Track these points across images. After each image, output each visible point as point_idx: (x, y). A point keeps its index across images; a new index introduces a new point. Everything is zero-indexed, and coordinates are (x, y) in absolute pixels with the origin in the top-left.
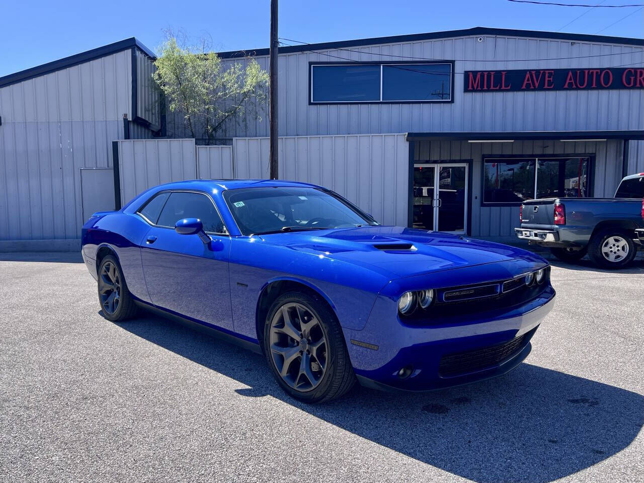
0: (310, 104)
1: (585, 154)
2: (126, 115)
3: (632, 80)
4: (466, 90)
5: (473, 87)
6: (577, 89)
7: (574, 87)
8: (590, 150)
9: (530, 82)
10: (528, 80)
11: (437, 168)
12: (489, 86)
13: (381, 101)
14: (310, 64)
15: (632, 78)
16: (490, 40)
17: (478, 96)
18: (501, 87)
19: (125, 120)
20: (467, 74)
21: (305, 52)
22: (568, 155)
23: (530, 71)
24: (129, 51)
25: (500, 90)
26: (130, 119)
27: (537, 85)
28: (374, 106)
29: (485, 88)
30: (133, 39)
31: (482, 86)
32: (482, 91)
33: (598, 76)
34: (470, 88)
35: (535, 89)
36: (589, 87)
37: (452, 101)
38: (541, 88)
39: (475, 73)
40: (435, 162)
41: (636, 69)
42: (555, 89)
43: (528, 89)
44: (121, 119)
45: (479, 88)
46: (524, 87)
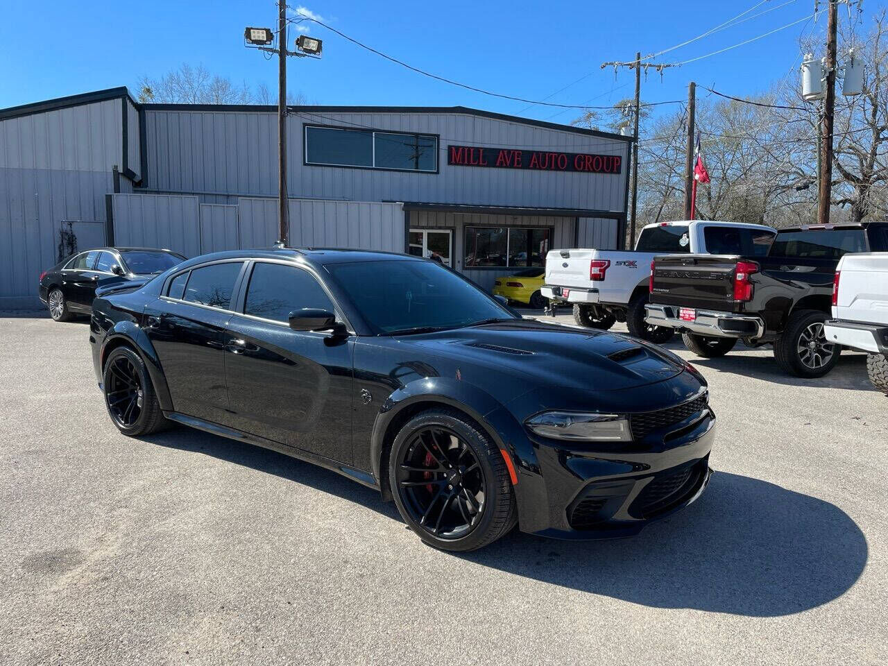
0: (305, 164)
1: (546, 226)
2: (116, 167)
3: (582, 164)
4: (450, 163)
5: (455, 160)
6: (540, 169)
7: (538, 167)
8: (550, 223)
9: (503, 160)
10: (501, 158)
11: (425, 233)
12: (469, 161)
13: (374, 167)
14: (305, 125)
15: (582, 163)
16: (469, 117)
17: (459, 169)
18: (479, 162)
19: (116, 172)
20: (450, 148)
21: (299, 113)
22: (534, 226)
23: (503, 150)
24: (120, 101)
25: (478, 165)
26: (122, 172)
27: (508, 163)
28: (366, 171)
29: (466, 162)
30: (125, 88)
31: (463, 161)
32: (462, 165)
33: (556, 159)
34: (453, 162)
35: (506, 167)
36: (549, 168)
37: (438, 173)
38: (512, 166)
39: (457, 148)
40: (423, 228)
41: (585, 155)
42: (523, 168)
43: (501, 166)
44: (110, 170)
45: (461, 162)
46: (498, 164)
